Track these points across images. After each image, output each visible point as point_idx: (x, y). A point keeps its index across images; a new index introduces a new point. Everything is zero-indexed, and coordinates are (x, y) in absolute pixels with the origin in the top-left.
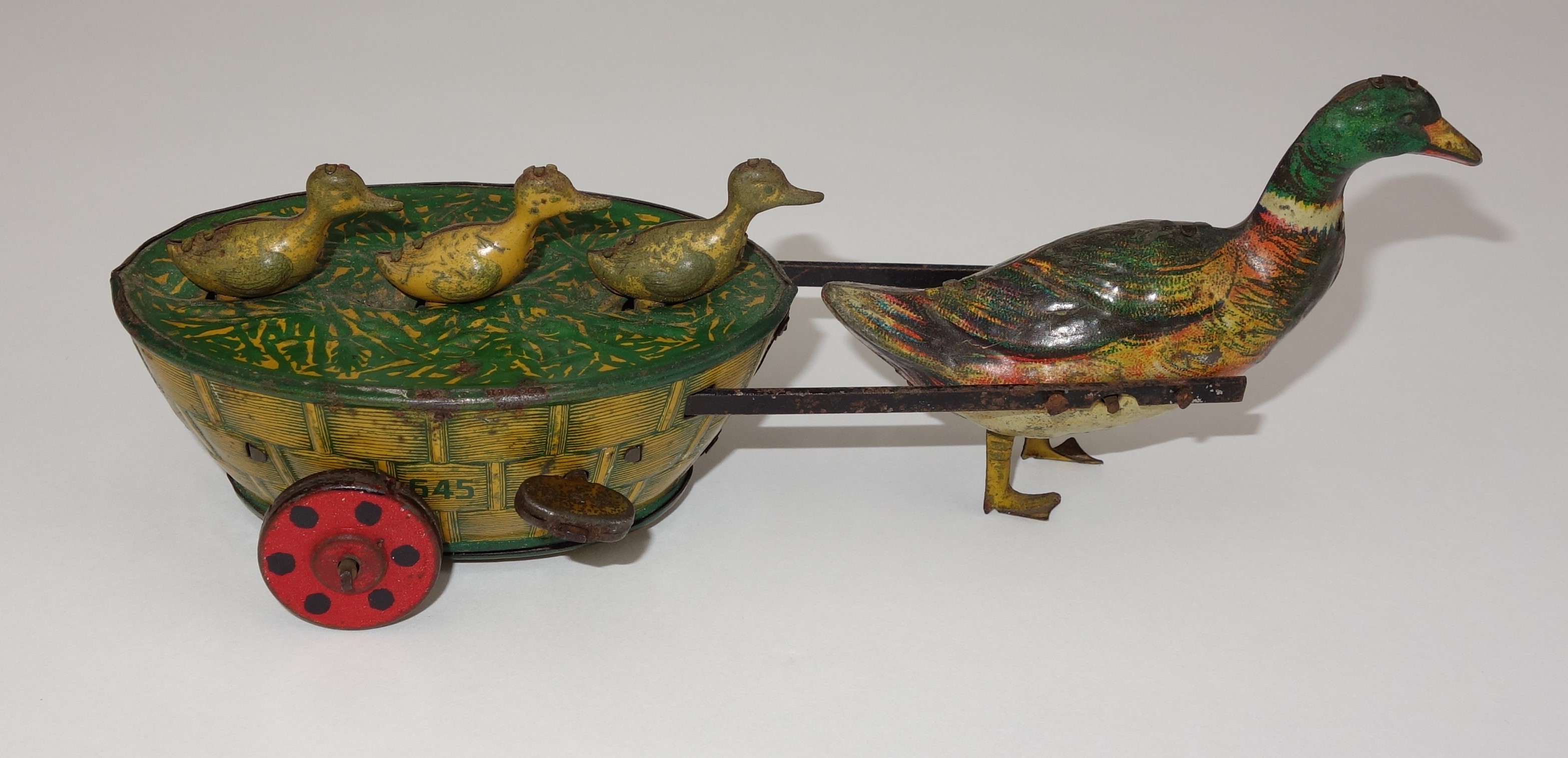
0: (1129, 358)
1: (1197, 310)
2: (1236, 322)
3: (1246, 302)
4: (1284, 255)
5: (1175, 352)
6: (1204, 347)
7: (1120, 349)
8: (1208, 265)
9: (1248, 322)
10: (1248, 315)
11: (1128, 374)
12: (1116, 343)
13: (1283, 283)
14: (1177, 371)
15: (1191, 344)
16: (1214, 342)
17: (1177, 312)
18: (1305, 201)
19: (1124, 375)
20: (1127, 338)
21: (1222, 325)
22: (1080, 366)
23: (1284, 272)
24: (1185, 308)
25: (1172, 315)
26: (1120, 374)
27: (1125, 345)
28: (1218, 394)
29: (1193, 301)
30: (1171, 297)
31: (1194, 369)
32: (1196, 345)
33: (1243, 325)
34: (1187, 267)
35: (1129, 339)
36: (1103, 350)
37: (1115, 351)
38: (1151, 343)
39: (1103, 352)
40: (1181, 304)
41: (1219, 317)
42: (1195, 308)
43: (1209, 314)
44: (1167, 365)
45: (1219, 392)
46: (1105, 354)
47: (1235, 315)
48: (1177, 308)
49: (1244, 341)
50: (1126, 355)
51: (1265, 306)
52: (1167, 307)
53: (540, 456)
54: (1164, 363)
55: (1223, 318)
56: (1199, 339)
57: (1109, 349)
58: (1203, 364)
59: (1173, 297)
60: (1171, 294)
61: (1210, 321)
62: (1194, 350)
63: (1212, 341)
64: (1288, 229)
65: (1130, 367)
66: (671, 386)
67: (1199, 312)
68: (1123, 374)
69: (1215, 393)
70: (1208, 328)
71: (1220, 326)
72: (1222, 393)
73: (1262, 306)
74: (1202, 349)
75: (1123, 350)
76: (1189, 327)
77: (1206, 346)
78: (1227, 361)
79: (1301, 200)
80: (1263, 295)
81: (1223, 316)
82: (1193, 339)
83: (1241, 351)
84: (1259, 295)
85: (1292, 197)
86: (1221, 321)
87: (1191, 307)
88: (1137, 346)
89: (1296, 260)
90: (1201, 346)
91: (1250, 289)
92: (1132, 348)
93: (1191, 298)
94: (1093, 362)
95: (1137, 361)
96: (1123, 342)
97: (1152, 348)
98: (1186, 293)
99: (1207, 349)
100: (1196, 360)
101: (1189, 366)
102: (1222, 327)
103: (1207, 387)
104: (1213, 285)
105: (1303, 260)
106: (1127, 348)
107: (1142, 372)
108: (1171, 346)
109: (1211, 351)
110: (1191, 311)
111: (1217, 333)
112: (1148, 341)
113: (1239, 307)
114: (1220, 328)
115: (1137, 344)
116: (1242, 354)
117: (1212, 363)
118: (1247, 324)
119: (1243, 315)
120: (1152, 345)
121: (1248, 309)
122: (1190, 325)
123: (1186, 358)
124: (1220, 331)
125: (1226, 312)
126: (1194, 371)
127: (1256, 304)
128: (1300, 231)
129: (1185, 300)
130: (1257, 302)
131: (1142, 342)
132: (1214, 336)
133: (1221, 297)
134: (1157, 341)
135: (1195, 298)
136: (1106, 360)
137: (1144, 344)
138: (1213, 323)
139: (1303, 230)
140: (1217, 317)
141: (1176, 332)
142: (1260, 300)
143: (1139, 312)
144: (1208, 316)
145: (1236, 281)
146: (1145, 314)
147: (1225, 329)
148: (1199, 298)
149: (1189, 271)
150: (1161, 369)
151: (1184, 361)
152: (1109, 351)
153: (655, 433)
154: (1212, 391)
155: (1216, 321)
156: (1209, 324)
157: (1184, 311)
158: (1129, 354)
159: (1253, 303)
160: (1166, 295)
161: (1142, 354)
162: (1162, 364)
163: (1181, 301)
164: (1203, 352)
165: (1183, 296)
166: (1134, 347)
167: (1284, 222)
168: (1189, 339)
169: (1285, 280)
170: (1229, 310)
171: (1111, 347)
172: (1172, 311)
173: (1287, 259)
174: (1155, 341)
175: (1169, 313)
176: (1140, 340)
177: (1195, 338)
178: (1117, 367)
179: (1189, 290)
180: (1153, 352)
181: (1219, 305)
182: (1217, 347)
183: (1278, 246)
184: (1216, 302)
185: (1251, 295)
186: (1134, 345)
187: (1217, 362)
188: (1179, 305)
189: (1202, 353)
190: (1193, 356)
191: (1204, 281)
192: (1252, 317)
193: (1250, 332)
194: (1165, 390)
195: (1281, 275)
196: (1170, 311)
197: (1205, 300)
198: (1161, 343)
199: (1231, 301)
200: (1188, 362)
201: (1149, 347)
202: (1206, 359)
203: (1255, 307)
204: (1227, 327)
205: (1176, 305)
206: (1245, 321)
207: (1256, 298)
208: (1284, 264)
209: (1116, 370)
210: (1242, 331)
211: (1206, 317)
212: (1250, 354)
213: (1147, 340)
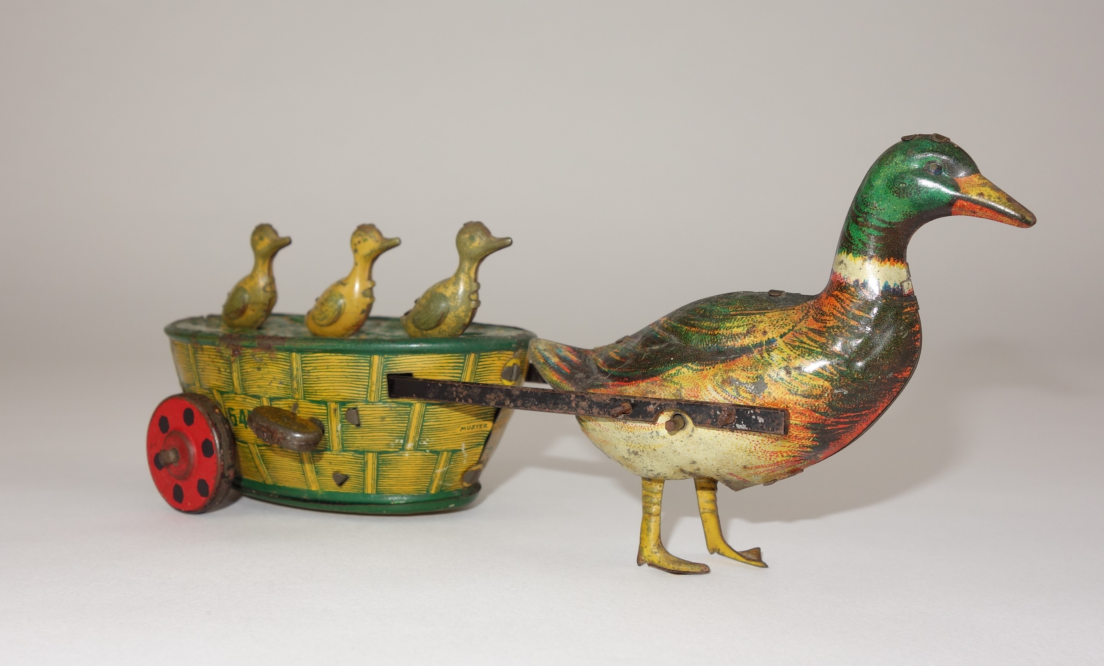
0: (689, 380)
1: (749, 343)
2: (782, 358)
3: (797, 344)
4: (840, 308)
5: (725, 377)
6: (750, 376)
7: (683, 372)
8: (774, 313)
9: (794, 359)
10: (795, 353)
11: (687, 395)
12: (681, 367)
13: (836, 331)
14: (729, 398)
15: (739, 372)
16: (759, 371)
17: (732, 343)
18: (853, 253)
19: (684, 396)
20: (690, 363)
21: (769, 358)
22: (654, 387)
23: (838, 322)
24: (739, 341)
25: (728, 346)
26: (681, 394)
27: (688, 369)
28: (760, 421)
29: (747, 335)
30: (730, 331)
31: (743, 397)
32: (744, 374)
33: (789, 361)
34: (753, 312)
35: (691, 364)
36: (671, 373)
37: (679, 374)
38: (708, 369)
39: (671, 374)
40: (737, 337)
41: (768, 351)
42: (748, 341)
43: (760, 349)
44: (719, 390)
45: (761, 420)
46: (672, 377)
47: (784, 352)
48: (733, 340)
49: (790, 377)
50: (687, 378)
51: (815, 349)
52: (725, 338)
53: (289, 398)
54: (715, 387)
55: (772, 353)
56: (747, 368)
57: (675, 372)
58: (751, 393)
59: (732, 331)
60: (730, 328)
61: (760, 354)
62: (742, 378)
63: (757, 371)
64: (843, 283)
65: (688, 388)
66: (370, 358)
67: (750, 345)
68: (683, 394)
69: (756, 420)
70: (756, 360)
71: (767, 359)
72: (763, 422)
73: (812, 348)
74: (749, 378)
75: (686, 373)
76: (741, 358)
77: (752, 375)
78: (774, 394)
79: (851, 252)
80: (816, 341)
81: (772, 351)
82: (742, 368)
83: (788, 388)
84: (812, 340)
85: (844, 251)
86: (769, 355)
87: (744, 340)
88: (698, 372)
89: (850, 311)
90: (748, 375)
91: (806, 335)
92: (693, 372)
93: (745, 332)
94: (664, 383)
95: (695, 384)
96: (686, 366)
97: (708, 373)
98: (742, 328)
99: (753, 377)
100: (743, 388)
101: (738, 394)
102: (769, 359)
103: (749, 412)
104: (770, 326)
105: (857, 312)
106: (689, 372)
107: (699, 394)
108: (722, 372)
109: (756, 380)
110: (744, 343)
111: (763, 364)
112: (707, 367)
113: (789, 347)
114: (767, 361)
115: (698, 369)
116: (789, 390)
117: (758, 393)
118: (793, 361)
119: (792, 353)
120: (709, 371)
121: (796, 349)
122: (742, 356)
123: (734, 385)
124: (766, 363)
125: (777, 348)
126: (744, 400)
127: (806, 346)
128: (852, 283)
129: (740, 334)
130: (808, 344)
131: (702, 368)
132: (759, 366)
133: (774, 336)
134: (713, 367)
135: (749, 333)
136: (672, 381)
137: (703, 370)
138: (761, 356)
139: (854, 282)
140: (767, 352)
141: (730, 361)
142: (811, 343)
143: (705, 343)
144: (759, 350)
145: (796, 328)
146: (708, 345)
147: (771, 361)
148: (753, 333)
149: (753, 314)
150: (714, 394)
151: (733, 387)
152: (675, 373)
153: (367, 402)
154: (754, 417)
155: (765, 355)
156: (759, 357)
157: (739, 343)
158: (690, 377)
159: (804, 345)
160: (726, 329)
161: (700, 378)
162: (714, 388)
163: (737, 335)
164: (749, 380)
165: (740, 330)
166: (695, 372)
167: (840, 276)
168: (739, 368)
169: (838, 329)
170: (779, 348)
171: (677, 370)
172: (729, 342)
173: (842, 310)
174: (712, 368)
175: (726, 344)
176: (700, 366)
177: (744, 367)
178: (678, 387)
179: (745, 326)
180: (708, 376)
181: (770, 342)
182: (760, 377)
183: (836, 300)
184: (768, 339)
185: (805, 339)
186: (695, 370)
187: (764, 393)
188: (735, 338)
189: (748, 382)
190: (740, 383)
191: (763, 321)
192: (799, 355)
193: (795, 368)
194: (713, 411)
195: (835, 325)
196: (727, 342)
197: (758, 336)
198: (716, 369)
199: (784, 341)
200: (737, 389)
201: (706, 373)
202: (752, 388)
203: (804, 348)
204: (774, 361)
205: (732, 338)
206: (791, 358)
207: (808, 342)
208: (839, 315)
209: (678, 390)
210: (787, 366)
211: (757, 350)
212: (799, 393)
213: (705, 367)
